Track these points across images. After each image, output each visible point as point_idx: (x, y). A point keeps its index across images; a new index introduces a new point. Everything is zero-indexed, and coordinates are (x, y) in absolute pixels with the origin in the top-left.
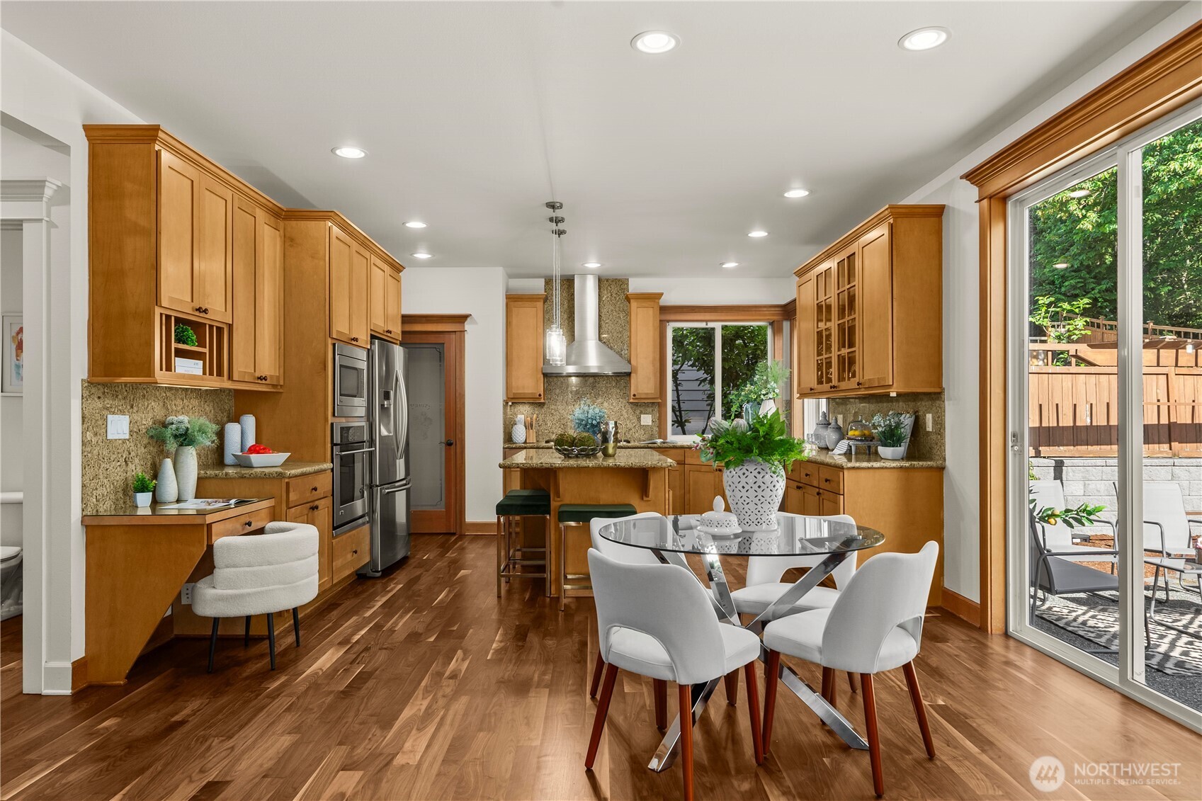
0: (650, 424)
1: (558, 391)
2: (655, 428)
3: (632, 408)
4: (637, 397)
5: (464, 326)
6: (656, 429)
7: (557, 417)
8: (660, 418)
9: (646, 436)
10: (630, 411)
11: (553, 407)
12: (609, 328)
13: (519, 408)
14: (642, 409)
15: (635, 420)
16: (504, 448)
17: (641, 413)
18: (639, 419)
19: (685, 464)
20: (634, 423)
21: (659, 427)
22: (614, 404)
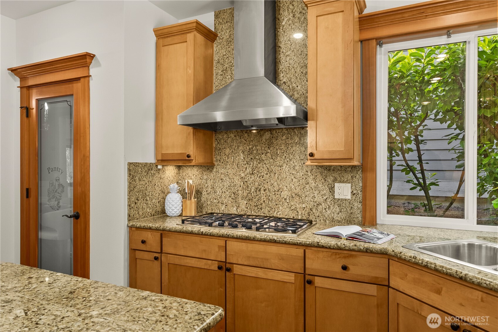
0: (349, 197)
1: (228, 151)
2: (356, 204)
3: (321, 173)
4: (316, 157)
5: (89, 70)
6: (358, 205)
7: (227, 184)
8: (364, 189)
9: (343, 215)
10: (319, 177)
11: (223, 171)
12: (291, 61)
13: (187, 172)
14: (336, 175)
15: (326, 191)
16: (128, 226)
17: (335, 180)
18: (332, 190)
19: (389, 286)
20: (325, 195)
21: (364, 202)
22: (297, 168)
